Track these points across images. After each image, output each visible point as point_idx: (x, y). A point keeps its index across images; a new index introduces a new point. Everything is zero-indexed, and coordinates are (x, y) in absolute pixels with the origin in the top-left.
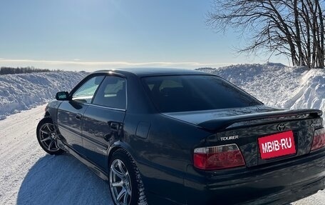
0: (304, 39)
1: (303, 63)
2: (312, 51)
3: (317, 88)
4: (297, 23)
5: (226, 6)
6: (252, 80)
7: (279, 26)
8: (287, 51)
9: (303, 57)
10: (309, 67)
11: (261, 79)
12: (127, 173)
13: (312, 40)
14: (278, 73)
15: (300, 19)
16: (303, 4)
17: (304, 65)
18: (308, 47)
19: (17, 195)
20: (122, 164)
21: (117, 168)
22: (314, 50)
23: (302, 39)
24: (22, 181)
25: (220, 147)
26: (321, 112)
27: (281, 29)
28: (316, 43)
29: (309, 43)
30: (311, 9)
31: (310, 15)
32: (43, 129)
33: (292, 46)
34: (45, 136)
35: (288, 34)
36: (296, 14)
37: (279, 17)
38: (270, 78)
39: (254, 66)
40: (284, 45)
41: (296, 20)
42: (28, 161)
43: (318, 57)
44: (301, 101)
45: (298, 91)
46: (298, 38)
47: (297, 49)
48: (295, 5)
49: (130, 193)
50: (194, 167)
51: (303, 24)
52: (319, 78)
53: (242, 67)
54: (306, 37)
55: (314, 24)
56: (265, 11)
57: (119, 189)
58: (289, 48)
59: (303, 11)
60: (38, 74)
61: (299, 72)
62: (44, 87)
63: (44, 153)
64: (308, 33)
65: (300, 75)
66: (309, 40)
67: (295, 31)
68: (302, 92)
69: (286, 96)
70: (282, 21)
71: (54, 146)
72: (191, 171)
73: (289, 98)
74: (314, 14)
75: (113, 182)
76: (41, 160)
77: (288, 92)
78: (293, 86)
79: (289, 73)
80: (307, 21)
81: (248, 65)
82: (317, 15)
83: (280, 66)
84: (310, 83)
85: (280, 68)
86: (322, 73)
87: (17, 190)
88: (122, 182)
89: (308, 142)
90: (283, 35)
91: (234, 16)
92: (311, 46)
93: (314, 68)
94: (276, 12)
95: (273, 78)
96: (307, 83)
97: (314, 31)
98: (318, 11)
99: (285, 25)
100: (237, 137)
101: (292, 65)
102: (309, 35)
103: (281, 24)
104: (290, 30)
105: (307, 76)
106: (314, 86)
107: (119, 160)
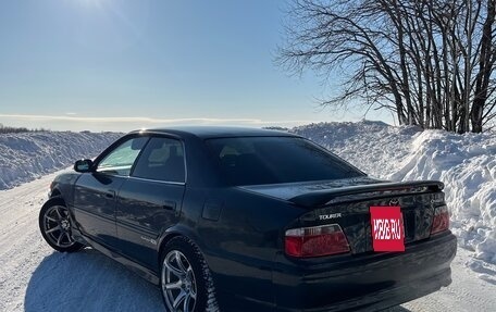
0: (413, 87)
1: (413, 122)
2: (425, 104)
3: (434, 155)
4: (403, 65)
5: (304, 38)
6: (343, 145)
7: (378, 69)
8: (391, 104)
9: (413, 113)
10: (422, 127)
11: (355, 143)
12: (190, 268)
13: (425, 88)
14: (378, 134)
15: (408, 60)
16: (411, 39)
17: (415, 124)
18: (420, 99)
19: (22, 306)
20: (182, 258)
21: (174, 264)
22: (428, 102)
23: (411, 87)
24: (26, 288)
25: (318, 229)
26: (442, 184)
27: (382, 72)
28: (431, 93)
29: (421, 93)
30: (423, 46)
31: (421, 54)
32: (49, 215)
33: (398, 98)
34: (53, 225)
35: (391, 79)
36: (403, 52)
37: (379, 56)
38: (368, 142)
39: (344, 126)
40: (387, 95)
41: (403, 61)
42: (27, 261)
43: (433, 113)
44: (413, 174)
45: (408, 160)
46: (405, 86)
47: (404, 102)
48: (400, 40)
49: (194, 296)
50: (285, 254)
51: (412, 66)
52: (436, 142)
53: (327, 126)
54: (417, 85)
55: (427, 67)
56: (359, 47)
57: (176, 292)
58: (394, 99)
59: (411, 48)
60: (19, 136)
61: (408, 134)
62: (30, 155)
63: (50, 250)
64: (420, 79)
65: (410, 138)
66: (421, 88)
67: (400, 75)
68: (414, 161)
69: (392, 168)
70: (383, 62)
71: (65, 239)
72: (281, 259)
73: (396, 170)
74: (427, 52)
75: (166, 283)
76: (47, 260)
77: (394, 163)
78: (400, 153)
79: (395, 136)
80: (418, 62)
81: (335, 124)
82: (431, 54)
83: (381, 125)
84: (424, 150)
85: (381, 128)
86: (441, 136)
87: (21, 299)
88: (180, 282)
89: (426, 224)
90: (385, 81)
91: (315, 53)
92: (424, 97)
93: (428, 128)
94: (375, 49)
95: (371, 143)
96: (421, 149)
97: (427, 77)
98: (432, 49)
99: (387, 67)
100: (339, 215)
101: (398, 124)
102: (420, 82)
103: (381, 65)
104: (394, 74)
105: (421, 140)
106: (430, 153)
107: (177, 252)
